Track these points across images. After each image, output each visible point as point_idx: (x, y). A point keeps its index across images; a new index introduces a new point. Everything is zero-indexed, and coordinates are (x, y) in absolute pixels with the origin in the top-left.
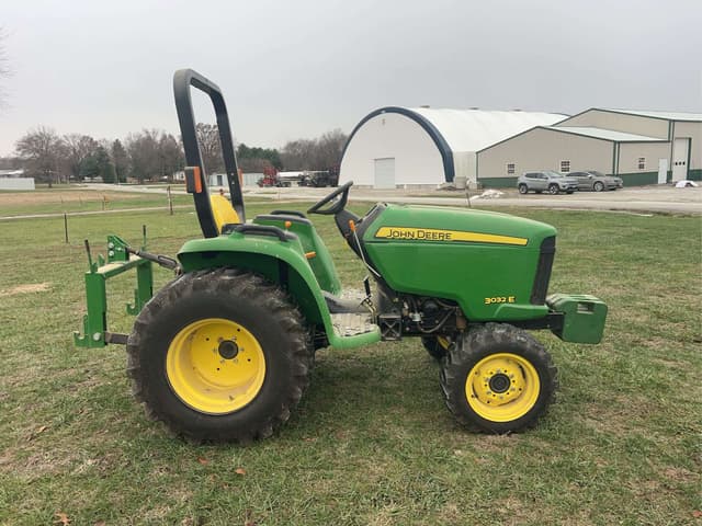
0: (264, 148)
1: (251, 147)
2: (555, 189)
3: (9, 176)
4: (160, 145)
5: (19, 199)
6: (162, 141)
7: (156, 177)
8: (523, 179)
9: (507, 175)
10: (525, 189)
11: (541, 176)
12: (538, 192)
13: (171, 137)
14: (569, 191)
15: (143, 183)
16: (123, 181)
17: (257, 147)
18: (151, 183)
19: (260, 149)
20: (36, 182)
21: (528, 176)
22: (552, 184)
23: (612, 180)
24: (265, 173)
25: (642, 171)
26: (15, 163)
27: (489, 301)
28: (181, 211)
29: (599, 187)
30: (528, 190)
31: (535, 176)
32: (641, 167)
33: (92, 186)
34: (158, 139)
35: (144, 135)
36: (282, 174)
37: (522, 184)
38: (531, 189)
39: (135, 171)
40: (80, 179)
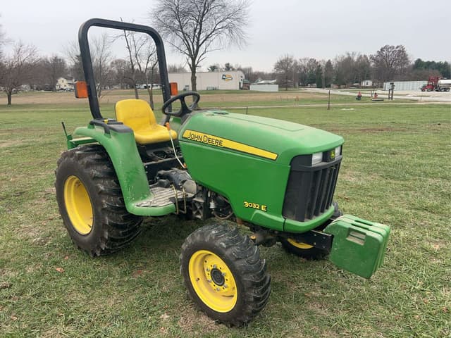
0: (436, 62)
1: (425, 61)
3: (269, 84)
4: (357, 62)
5: (270, 97)
6: (358, 60)
7: (350, 84)
13: (365, 56)
15: (339, 88)
16: (328, 86)
17: (431, 61)
18: (345, 88)
19: (433, 62)
20: (279, 87)
24: (429, 81)
26: (272, 76)
27: (247, 205)
28: (336, 107)
33: (309, 90)
34: (355, 59)
35: (346, 56)
36: (443, 82)
39: (337, 80)
40: (304, 85)
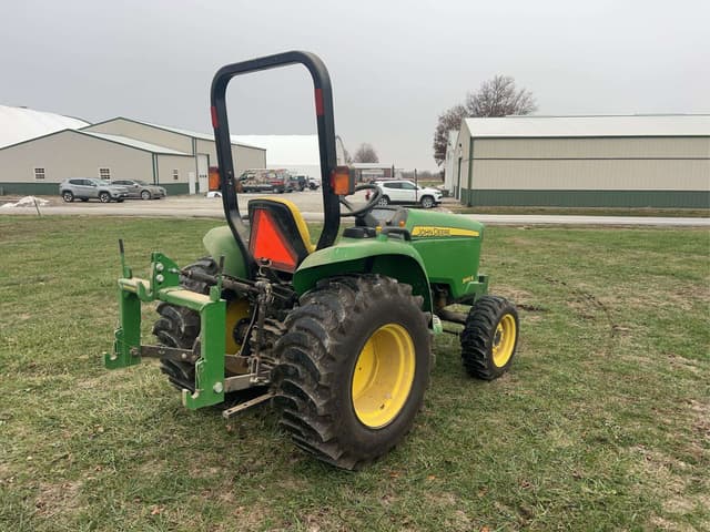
2: (105, 197)
8: (66, 186)
9: (35, 180)
10: (69, 196)
11: (89, 183)
12: (85, 199)
14: (120, 200)
21: (71, 182)
22: (102, 192)
23: (158, 189)
25: (177, 182)
29: (146, 195)
30: (74, 197)
31: (82, 182)
32: (176, 177)
37: (65, 191)
38: (77, 197)
